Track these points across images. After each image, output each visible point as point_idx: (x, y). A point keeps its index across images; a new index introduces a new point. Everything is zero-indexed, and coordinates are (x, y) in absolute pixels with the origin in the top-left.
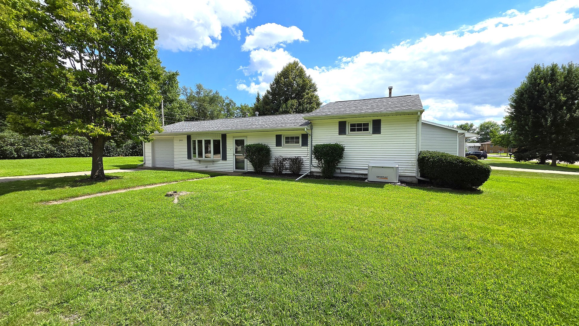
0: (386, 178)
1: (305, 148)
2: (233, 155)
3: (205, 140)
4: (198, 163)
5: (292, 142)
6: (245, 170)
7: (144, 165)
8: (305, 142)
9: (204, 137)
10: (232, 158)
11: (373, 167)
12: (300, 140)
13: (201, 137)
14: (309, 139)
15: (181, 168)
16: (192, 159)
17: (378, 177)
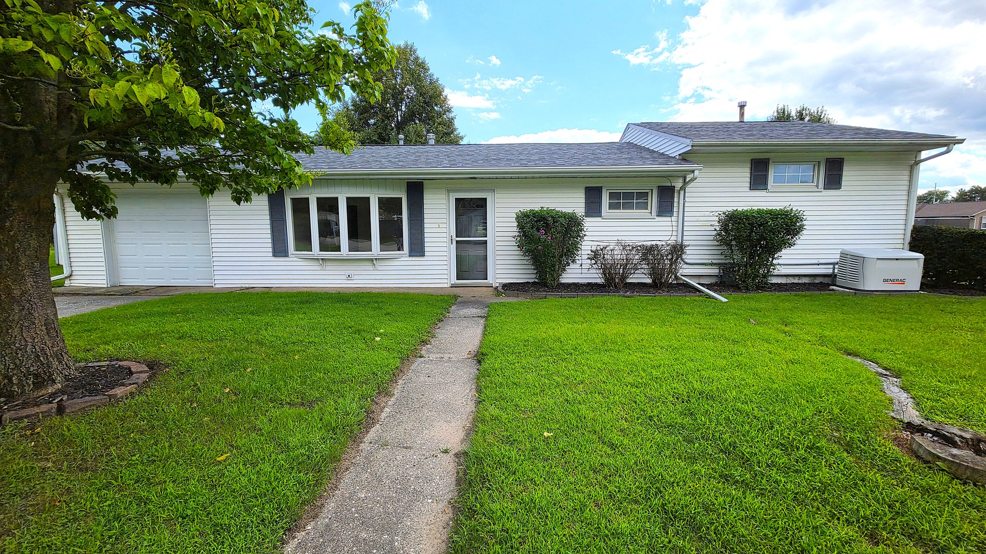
0: (902, 282)
1: (665, 221)
2: (448, 240)
3: (348, 199)
4: (314, 267)
5: (628, 206)
6: (490, 280)
7: (67, 283)
8: (666, 206)
9: (345, 189)
10: (445, 249)
11: (878, 261)
12: (654, 200)
13: (332, 189)
14: (676, 199)
15: (247, 286)
16: (292, 256)
17: (885, 281)
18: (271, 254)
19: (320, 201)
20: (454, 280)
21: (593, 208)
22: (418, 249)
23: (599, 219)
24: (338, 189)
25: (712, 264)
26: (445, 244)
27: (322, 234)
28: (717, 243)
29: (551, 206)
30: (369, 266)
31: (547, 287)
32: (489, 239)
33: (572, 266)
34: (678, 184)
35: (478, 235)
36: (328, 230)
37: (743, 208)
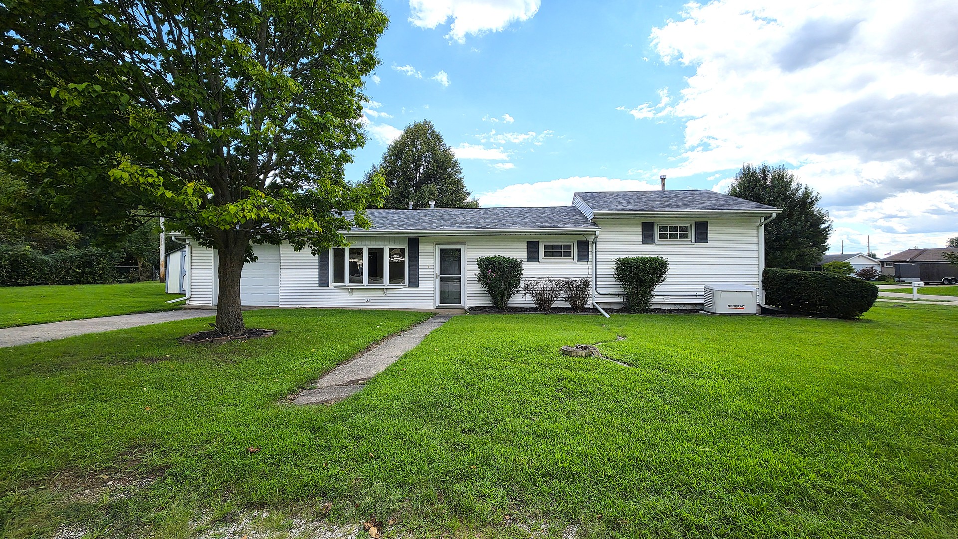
0: (742, 308)
1: (583, 264)
2: (434, 276)
3: (370, 249)
4: (345, 294)
5: (558, 254)
6: (462, 304)
7: (187, 302)
8: (583, 255)
9: (368, 243)
10: (432, 283)
11: (723, 293)
12: (575, 251)
13: (359, 243)
14: (590, 250)
15: (301, 306)
16: (331, 286)
17: (729, 306)
18: (318, 285)
19: (351, 250)
20: (438, 304)
21: (533, 255)
22: (414, 283)
23: (537, 263)
24: (364, 243)
25: (618, 295)
26: (432, 279)
27: (351, 274)
28: (615, 280)
29: (501, 254)
30: (380, 294)
31: (498, 309)
32: (462, 276)
33: (517, 295)
34: (591, 240)
35: (455, 273)
36: (356, 271)
37: (632, 256)
